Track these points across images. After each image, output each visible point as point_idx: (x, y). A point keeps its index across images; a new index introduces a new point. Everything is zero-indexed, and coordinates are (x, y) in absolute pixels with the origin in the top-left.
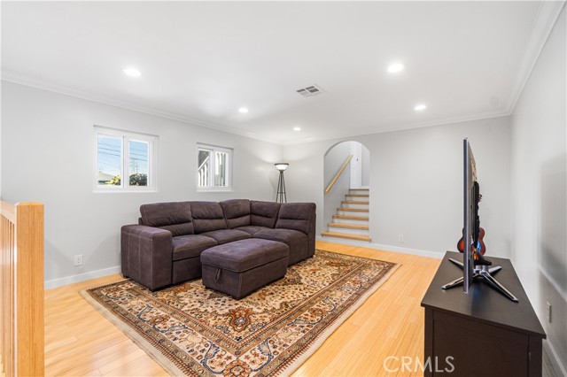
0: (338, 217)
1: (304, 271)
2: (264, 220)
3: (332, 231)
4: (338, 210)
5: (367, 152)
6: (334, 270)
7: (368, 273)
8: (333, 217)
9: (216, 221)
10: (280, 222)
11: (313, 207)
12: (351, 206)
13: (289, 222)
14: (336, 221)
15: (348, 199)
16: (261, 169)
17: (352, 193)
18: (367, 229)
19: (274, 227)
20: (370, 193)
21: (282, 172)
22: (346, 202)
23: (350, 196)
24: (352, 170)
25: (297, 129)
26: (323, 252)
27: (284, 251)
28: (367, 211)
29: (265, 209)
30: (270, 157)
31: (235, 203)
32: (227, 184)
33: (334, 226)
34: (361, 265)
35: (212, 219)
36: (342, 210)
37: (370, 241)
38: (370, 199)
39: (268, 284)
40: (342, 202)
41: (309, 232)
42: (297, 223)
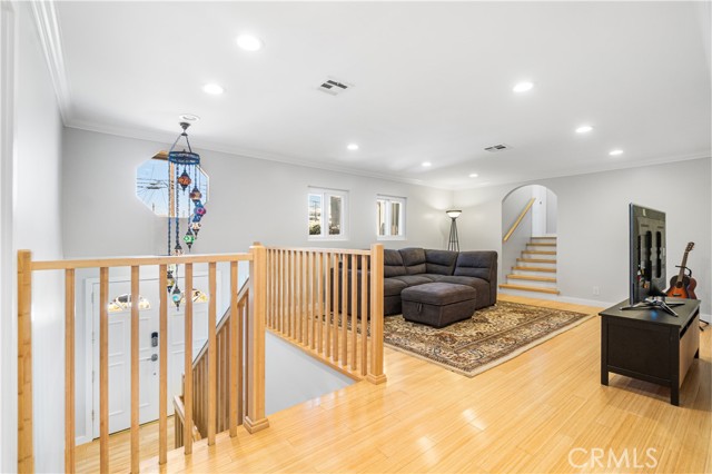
0: (519, 268)
1: (488, 315)
2: (441, 268)
3: (511, 283)
4: (518, 260)
5: (554, 196)
6: (521, 316)
7: (556, 320)
8: (512, 268)
9: (398, 268)
10: (458, 270)
11: (494, 255)
12: (534, 257)
13: (469, 270)
14: (516, 273)
15: (530, 248)
16: (429, 216)
17: (534, 242)
18: (555, 281)
19: (453, 274)
20: (558, 242)
21: (454, 219)
22: (528, 252)
23: (531, 245)
24: (534, 215)
25: (474, 175)
26: (504, 302)
27: (472, 293)
28: (555, 262)
29: (441, 257)
30: (440, 203)
31: (412, 251)
32: (400, 232)
33: (514, 278)
34: (548, 314)
35: (393, 265)
36: (523, 260)
37: (558, 293)
38: (558, 249)
39: (460, 321)
40: (522, 253)
41: (490, 281)
42: (478, 271)
